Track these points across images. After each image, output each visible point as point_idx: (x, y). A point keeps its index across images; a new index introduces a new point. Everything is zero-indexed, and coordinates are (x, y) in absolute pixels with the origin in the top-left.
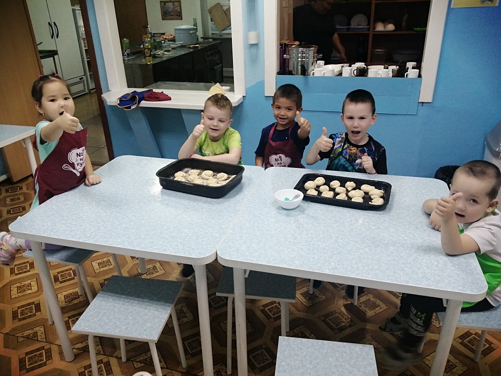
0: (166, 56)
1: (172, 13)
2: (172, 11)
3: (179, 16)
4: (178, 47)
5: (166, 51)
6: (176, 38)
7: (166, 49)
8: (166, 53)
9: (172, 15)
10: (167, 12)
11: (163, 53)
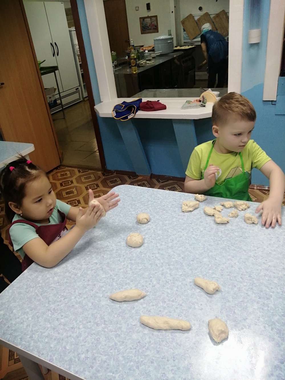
0: (148, 64)
1: (150, 27)
2: (150, 26)
3: (155, 29)
4: (157, 56)
5: (147, 60)
6: (155, 48)
7: (147, 59)
8: (148, 62)
9: (150, 29)
10: (145, 27)
11: (145, 62)
